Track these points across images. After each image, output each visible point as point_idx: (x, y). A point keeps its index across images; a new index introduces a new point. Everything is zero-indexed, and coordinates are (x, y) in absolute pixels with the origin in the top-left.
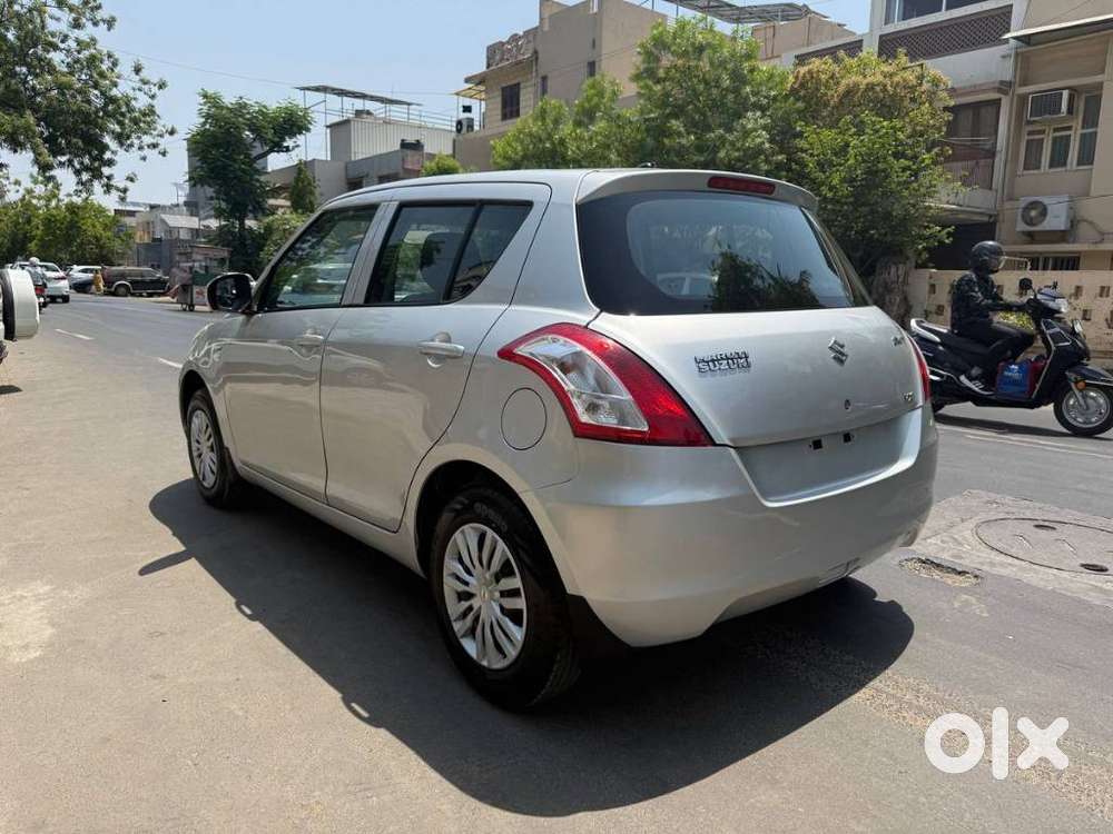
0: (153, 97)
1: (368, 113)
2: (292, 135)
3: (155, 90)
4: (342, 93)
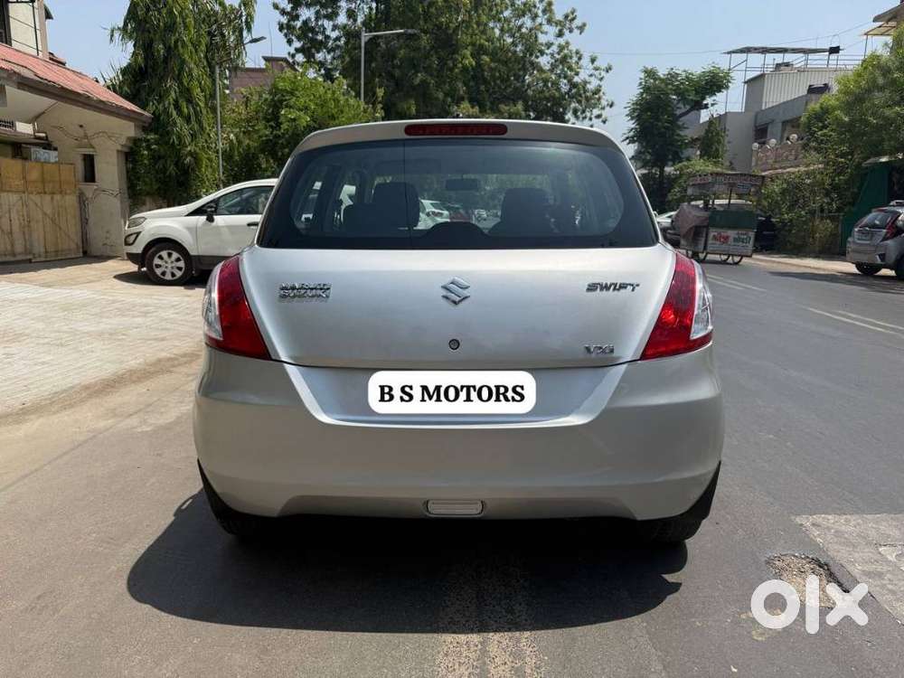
0: (601, 79)
1: (787, 65)
2: (713, 93)
3: (603, 73)
4: (765, 51)
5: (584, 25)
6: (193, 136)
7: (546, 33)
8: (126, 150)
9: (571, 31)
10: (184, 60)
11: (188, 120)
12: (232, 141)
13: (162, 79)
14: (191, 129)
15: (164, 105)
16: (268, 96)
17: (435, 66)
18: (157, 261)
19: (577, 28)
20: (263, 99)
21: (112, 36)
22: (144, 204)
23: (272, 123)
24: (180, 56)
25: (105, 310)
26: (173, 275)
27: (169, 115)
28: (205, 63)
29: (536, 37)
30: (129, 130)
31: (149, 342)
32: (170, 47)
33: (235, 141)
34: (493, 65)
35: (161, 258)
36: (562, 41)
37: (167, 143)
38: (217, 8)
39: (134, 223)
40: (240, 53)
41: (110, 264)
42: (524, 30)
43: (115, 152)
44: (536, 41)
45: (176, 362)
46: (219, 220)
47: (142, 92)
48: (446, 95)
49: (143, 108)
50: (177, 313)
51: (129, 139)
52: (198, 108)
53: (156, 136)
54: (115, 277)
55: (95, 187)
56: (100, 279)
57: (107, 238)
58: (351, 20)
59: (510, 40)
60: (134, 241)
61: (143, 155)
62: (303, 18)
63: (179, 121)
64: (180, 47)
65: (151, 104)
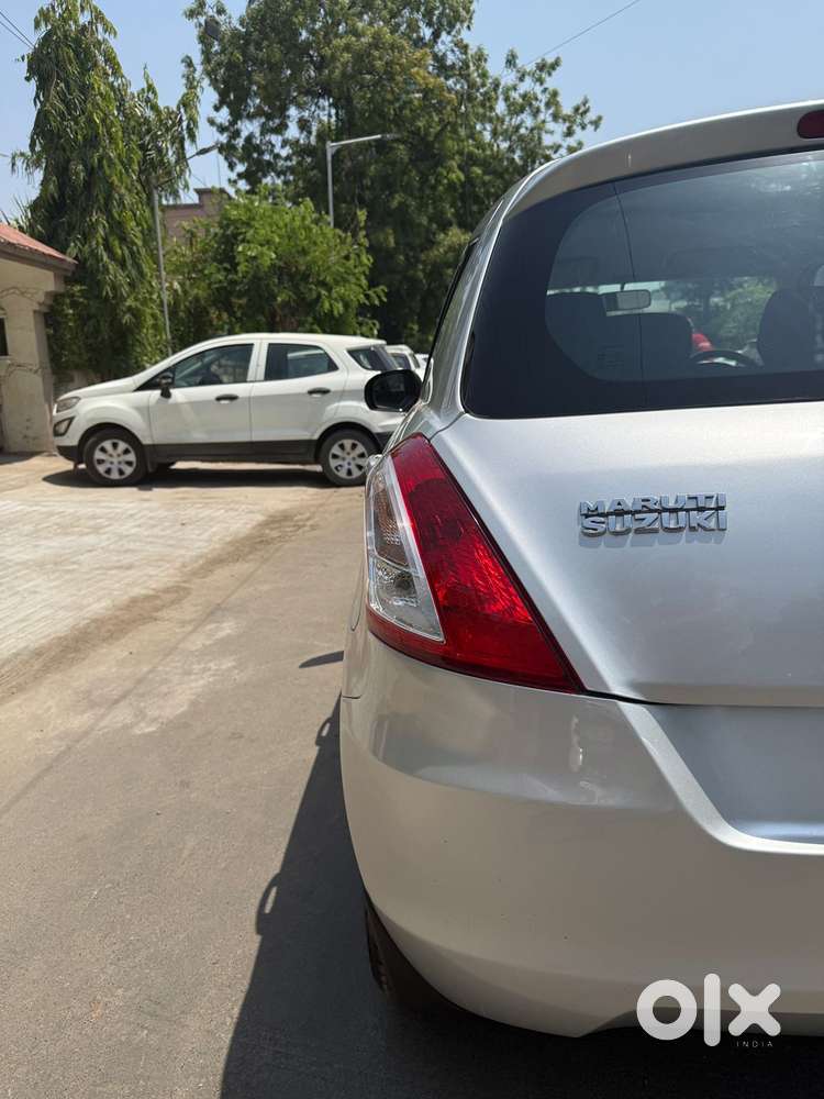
5: (600, 118)
6: (132, 285)
7: (552, 132)
8: (46, 310)
9: (583, 128)
10: (112, 183)
11: (123, 264)
12: (176, 291)
13: (86, 211)
14: (128, 276)
15: (90, 246)
16: (217, 230)
17: (415, 183)
18: (98, 455)
19: (591, 123)
20: (212, 235)
21: (13, 164)
22: (72, 380)
23: (227, 265)
24: (106, 179)
25: (40, 527)
26: (121, 472)
27: (98, 259)
28: (139, 188)
29: (540, 138)
30: (47, 282)
31: (113, 572)
32: (93, 168)
33: (180, 291)
34: (487, 178)
35: (103, 450)
36: (572, 141)
37: (98, 297)
38: (149, 113)
39: (64, 406)
40: (182, 171)
41: (36, 461)
42: (522, 131)
43: (31, 314)
44: (540, 143)
45: (158, 602)
46: (179, 394)
47: (60, 231)
48: (431, 220)
49: (63, 252)
50: (139, 526)
51: (48, 294)
52: (135, 248)
53: (83, 287)
54: (46, 479)
55: (9, 362)
56: (26, 483)
57: (27, 428)
58: (305, 133)
59: (504, 145)
60: (66, 431)
61: (67, 315)
62: (244, 134)
63: (112, 267)
64: (106, 167)
65: (72, 244)
